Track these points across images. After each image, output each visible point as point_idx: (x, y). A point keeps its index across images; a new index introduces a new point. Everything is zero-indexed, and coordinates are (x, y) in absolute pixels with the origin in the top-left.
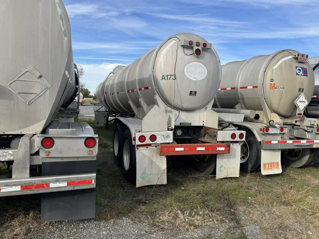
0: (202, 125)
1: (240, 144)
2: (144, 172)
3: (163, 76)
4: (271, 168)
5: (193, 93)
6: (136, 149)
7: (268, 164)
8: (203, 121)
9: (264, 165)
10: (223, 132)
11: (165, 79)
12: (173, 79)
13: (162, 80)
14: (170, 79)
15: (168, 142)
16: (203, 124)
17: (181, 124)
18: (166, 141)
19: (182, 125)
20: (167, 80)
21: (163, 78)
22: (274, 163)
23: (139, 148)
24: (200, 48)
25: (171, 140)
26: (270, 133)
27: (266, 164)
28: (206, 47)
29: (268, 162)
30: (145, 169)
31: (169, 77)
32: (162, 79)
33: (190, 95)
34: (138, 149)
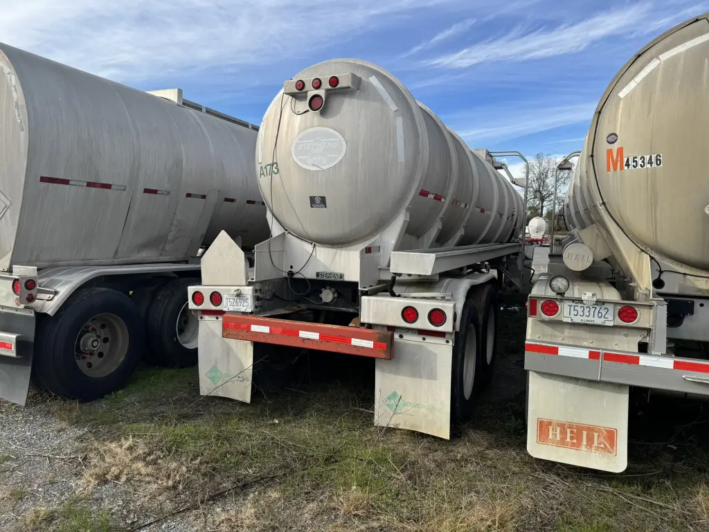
1: (448, 342)
2: (214, 369)
3: (262, 168)
4: (573, 445)
5: (318, 201)
6: (199, 319)
7: (562, 426)
9: (543, 426)
10: (377, 300)
12: (274, 172)
13: (261, 177)
14: (270, 174)
15: (243, 309)
17: (318, 274)
18: (239, 307)
19: (320, 278)
20: (267, 175)
21: (262, 172)
22: (591, 430)
23: (203, 316)
24: (321, 92)
25: (248, 306)
26: (565, 320)
27: (550, 423)
28: (338, 87)
29: (562, 419)
30: (216, 362)
31: (268, 169)
32: (261, 175)
33: (312, 207)
34: (202, 318)
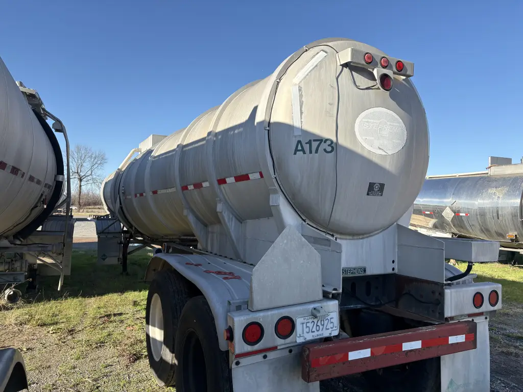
0: (390, 271)
3: (299, 142)
5: (376, 188)
6: (234, 366)
8: (393, 262)
10: (456, 292)
11: (303, 150)
12: (325, 150)
13: (295, 154)
14: (317, 152)
15: (326, 334)
16: (393, 269)
18: (320, 332)
19: (344, 275)
20: (311, 152)
21: (299, 148)
23: (241, 361)
24: (389, 72)
31: (315, 145)
32: (296, 150)
33: (368, 194)
34: (238, 363)
